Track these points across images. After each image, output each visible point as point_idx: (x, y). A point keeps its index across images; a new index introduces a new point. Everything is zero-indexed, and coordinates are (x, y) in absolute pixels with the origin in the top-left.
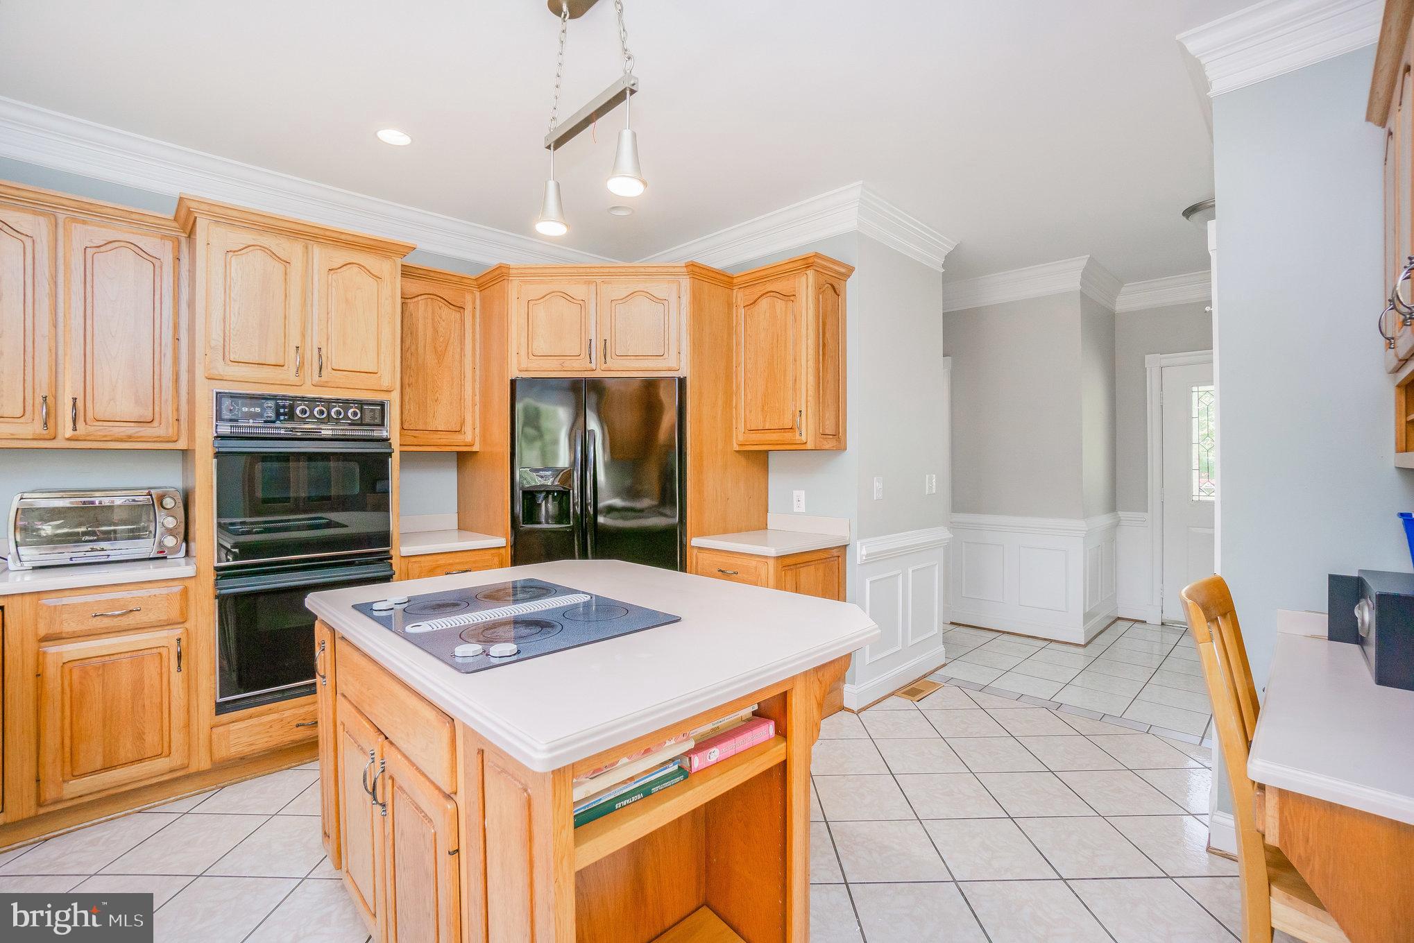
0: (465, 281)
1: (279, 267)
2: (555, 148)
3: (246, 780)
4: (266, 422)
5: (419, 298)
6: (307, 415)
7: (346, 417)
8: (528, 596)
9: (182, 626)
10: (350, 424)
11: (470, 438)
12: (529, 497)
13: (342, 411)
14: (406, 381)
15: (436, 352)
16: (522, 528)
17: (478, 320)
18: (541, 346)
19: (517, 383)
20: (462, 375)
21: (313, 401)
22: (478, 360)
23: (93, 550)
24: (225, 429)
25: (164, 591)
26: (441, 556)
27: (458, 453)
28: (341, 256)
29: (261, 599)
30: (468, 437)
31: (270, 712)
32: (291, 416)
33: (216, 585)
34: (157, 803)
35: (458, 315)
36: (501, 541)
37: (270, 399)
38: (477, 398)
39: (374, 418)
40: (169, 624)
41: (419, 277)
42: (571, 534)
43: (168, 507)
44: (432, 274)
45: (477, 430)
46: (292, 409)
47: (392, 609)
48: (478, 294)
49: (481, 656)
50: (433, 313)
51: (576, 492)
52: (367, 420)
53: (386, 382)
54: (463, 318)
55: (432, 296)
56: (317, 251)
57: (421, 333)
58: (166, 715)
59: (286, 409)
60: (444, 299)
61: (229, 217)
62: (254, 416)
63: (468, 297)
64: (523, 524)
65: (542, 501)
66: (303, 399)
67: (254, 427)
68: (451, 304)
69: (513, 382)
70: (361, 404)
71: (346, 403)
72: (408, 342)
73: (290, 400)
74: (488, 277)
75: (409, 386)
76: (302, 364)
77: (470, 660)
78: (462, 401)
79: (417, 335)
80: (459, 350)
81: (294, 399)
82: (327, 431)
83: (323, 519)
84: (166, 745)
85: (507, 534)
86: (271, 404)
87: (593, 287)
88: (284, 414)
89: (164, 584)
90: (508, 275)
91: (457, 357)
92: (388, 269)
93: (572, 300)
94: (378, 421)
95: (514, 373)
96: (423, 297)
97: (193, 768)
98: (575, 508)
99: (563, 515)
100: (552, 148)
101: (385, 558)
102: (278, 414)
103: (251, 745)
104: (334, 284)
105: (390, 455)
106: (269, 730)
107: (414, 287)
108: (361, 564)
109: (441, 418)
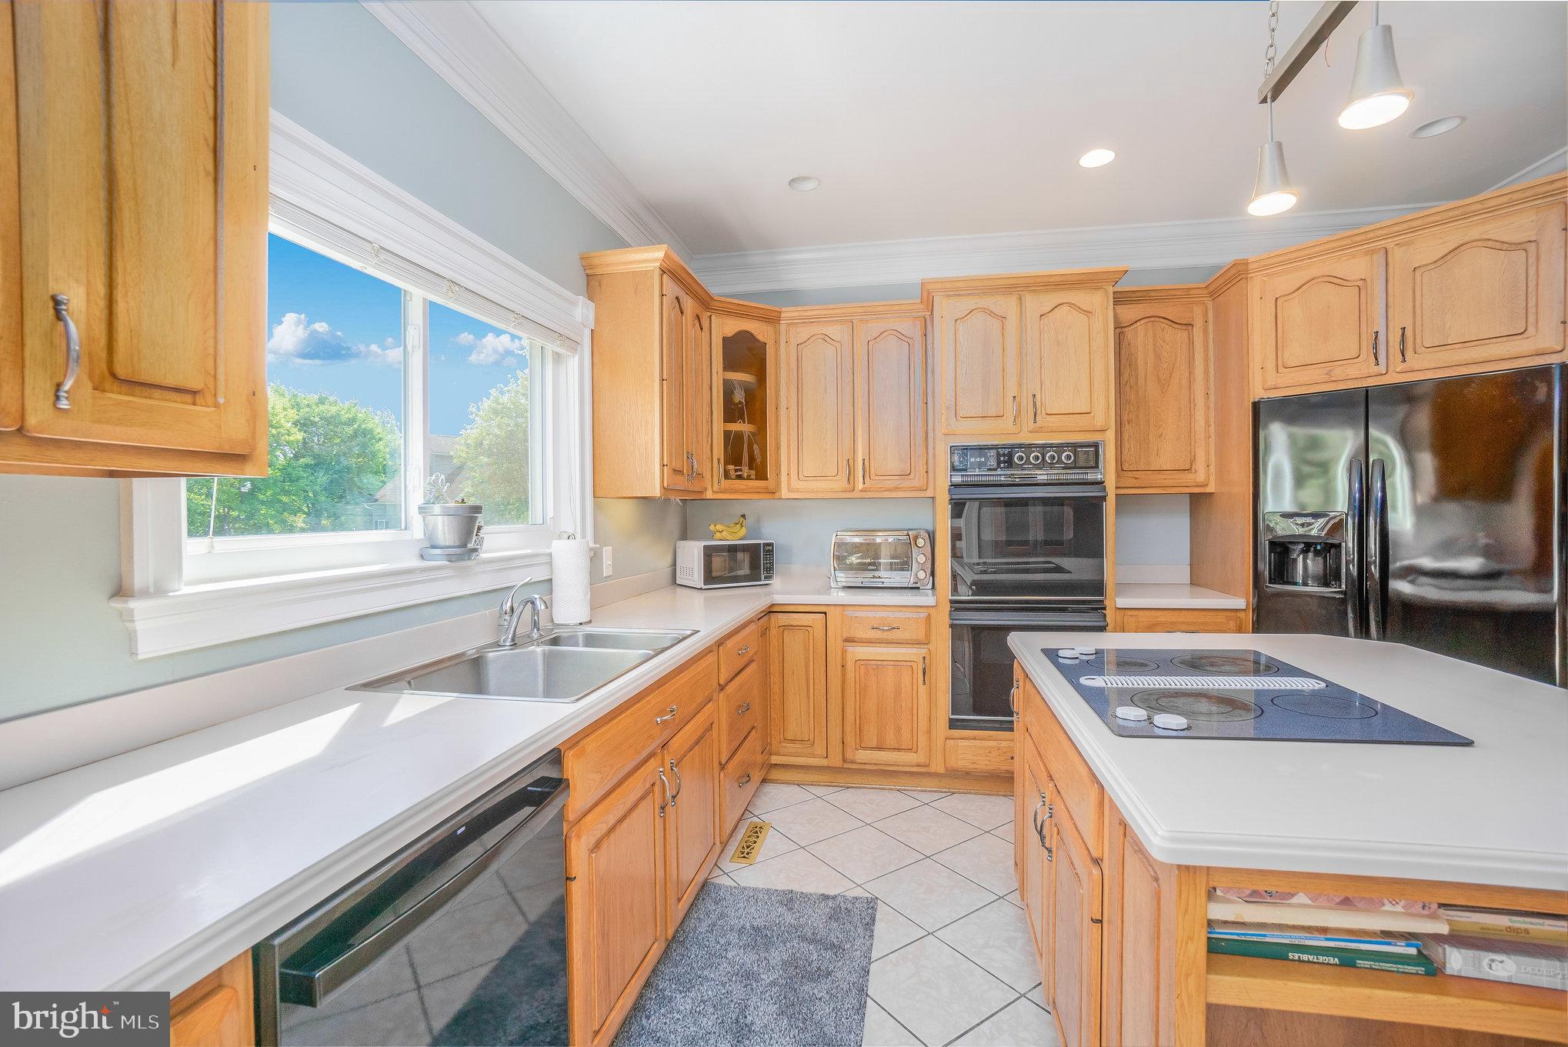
0: (1192, 292)
1: (997, 323)
2: (1274, 99)
3: (970, 793)
4: (989, 470)
5: (1138, 324)
6: (1023, 462)
7: (1060, 461)
8: (1236, 670)
9: (926, 646)
10: (1064, 468)
11: (1203, 476)
12: (1279, 550)
13: (1056, 455)
14: (1125, 418)
15: (1159, 380)
16: (1268, 590)
17: (1211, 336)
18: (1294, 353)
19: (1261, 406)
20: (1191, 402)
21: (1029, 447)
22: (1212, 384)
23: (874, 577)
24: (958, 479)
25: (915, 616)
26: (1160, 613)
27: (1191, 494)
28: (1050, 300)
29: (985, 633)
30: (1201, 477)
31: (989, 739)
32: (1010, 463)
33: (950, 615)
34: (909, 788)
35: (1185, 334)
36: (1240, 601)
37: (991, 449)
38: (1212, 429)
39: (1087, 460)
40: (918, 643)
41: (1138, 301)
42: (1343, 601)
43: (920, 546)
44: (1153, 294)
45: (1212, 468)
46: (1010, 456)
47: (1077, 658)
48: (1210, 305)
49: (1143, 723)
50: (1155, 336)
51: (1351, 545)
52: (1081, 463)
53: (1099, 420)
54: (1191, 336)
55: (1153, 319)
56: (1029, 299)
57: (1140, 363)
58: (915, 718)
59: (1006, 456)
60: (1167, 319)
61: (958, 288)
62: (980, 465)
63: (1198, 310)
64: (1270, 583)
65: (1298, 556)
66: (1020, 446)
67: (980, 475)
68: (1177, 323)
69: (1256, 406)
70: (1074, 447)
71: (1060, 447)
72: (1126, 376)
73: (1008, 448)
74: (1221, 281)
75: (1129, 422)
76: (1019, 411)
77: (1132, 724)
78: (1193, 434)
79: (1137, 365)
80: (1187, 375)
81: (1013, 447)
82: (1042, 476)
83: (1053, 563)
84: (915, 743)
85: (1247, 594)
86: (993, 453)
87: (1379, 258)
88: (1004, 462)
89: (915, 610)
90: (1247, 272)
91: (1185, 382)
92: (1099, 302)
93: (1345, 283)
94: (1092, 463)
95: (1259, 393)
96: (1142, 322)
97: (932, 769)
98: (1349, 566)
99: (1330, 576)
100: (1269, 100)
101: (1099, 608)
102: (999, 463)
103: (974, 763)
104: (1046, 328)
105: (1104, 498)
106: (988, 754)
107: (1128, 313)
108: (1074, 611)
109: (1166, 456)
